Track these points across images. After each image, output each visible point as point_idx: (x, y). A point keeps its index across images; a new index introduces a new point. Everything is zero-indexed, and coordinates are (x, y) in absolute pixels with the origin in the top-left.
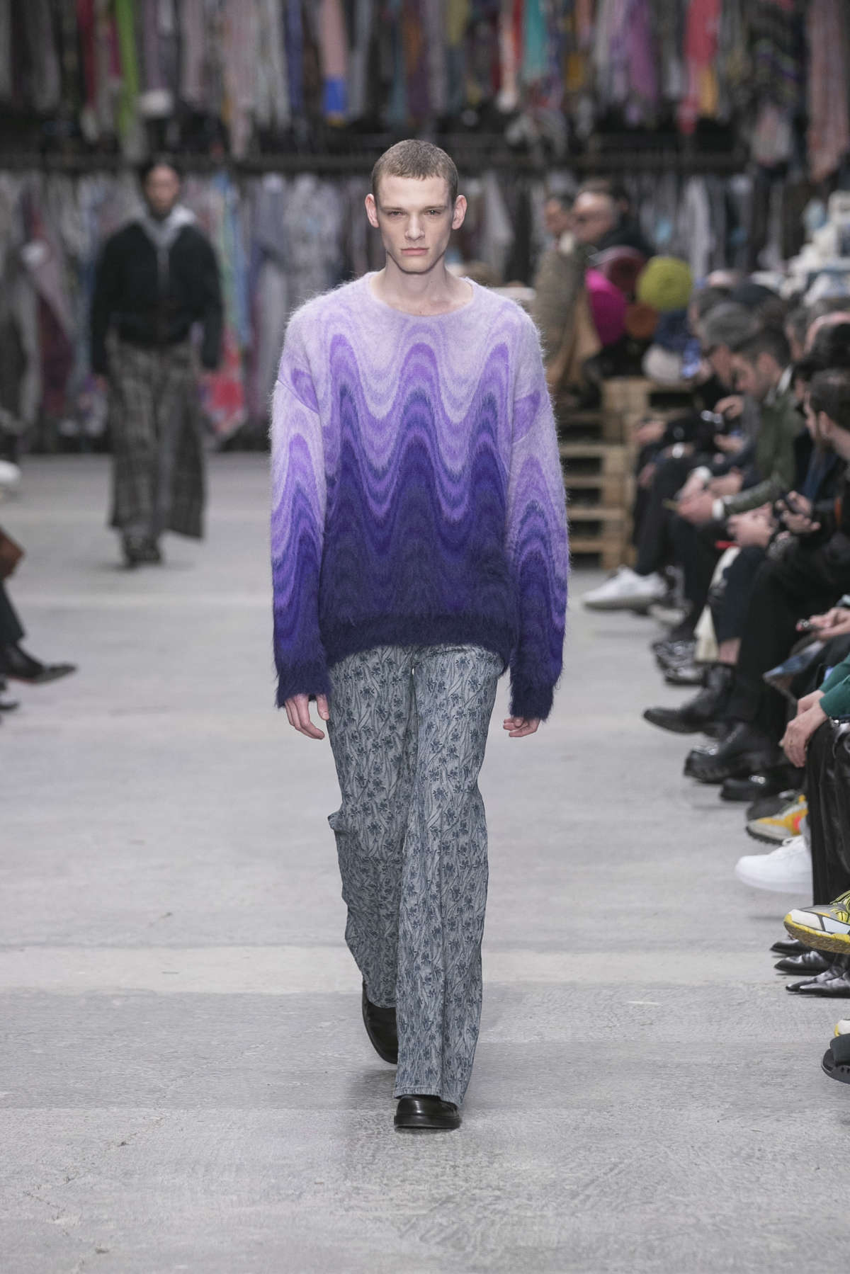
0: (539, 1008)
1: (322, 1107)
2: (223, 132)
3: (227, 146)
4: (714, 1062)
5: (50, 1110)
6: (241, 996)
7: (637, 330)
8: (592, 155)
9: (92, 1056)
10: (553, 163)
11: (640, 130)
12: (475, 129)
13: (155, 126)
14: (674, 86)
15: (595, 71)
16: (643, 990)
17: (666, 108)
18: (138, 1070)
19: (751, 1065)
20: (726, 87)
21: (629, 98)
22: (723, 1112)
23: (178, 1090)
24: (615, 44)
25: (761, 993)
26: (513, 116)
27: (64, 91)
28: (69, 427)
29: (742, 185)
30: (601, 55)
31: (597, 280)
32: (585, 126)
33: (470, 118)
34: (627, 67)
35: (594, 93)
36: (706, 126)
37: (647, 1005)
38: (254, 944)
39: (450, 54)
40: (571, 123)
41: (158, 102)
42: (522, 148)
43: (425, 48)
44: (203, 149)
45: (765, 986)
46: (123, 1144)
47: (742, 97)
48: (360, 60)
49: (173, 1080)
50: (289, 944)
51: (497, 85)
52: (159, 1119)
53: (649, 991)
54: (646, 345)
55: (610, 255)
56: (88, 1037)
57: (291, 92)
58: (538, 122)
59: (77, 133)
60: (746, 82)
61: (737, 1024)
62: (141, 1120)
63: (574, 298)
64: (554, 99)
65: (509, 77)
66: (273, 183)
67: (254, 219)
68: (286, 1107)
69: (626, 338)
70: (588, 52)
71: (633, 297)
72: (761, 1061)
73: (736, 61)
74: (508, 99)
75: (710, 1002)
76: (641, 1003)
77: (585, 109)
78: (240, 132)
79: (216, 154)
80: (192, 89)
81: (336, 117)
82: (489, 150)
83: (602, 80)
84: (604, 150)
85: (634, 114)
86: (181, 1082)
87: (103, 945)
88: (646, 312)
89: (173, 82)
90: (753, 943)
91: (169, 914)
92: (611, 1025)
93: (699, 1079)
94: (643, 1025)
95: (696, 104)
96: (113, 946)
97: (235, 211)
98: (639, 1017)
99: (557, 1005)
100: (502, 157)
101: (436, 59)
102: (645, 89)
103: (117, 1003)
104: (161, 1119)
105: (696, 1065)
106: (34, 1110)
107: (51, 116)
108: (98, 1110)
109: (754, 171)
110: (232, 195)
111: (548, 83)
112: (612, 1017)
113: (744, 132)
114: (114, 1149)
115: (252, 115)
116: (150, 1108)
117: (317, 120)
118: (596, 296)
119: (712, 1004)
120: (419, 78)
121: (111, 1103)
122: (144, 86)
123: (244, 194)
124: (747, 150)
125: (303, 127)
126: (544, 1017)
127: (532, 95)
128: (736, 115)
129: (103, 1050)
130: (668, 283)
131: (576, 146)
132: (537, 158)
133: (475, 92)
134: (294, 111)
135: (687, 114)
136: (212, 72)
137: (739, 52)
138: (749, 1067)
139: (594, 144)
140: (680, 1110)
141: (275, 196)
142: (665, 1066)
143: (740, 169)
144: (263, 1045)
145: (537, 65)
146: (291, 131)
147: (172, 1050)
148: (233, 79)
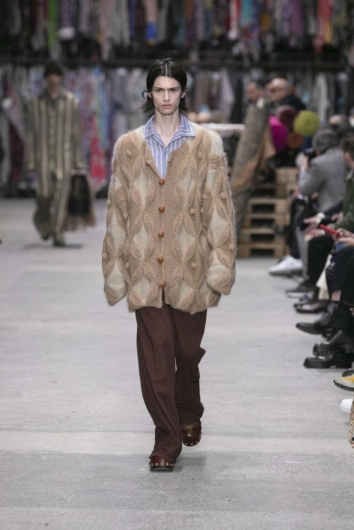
0: (243, 464)
1: (141, 509)
2: (98, 47)
3: (100, 55)
4: (327, 491)
5: (12, 508)
6: (103, 455)
7: (293, 145)
8: (272, 63)
9: (32, 483)
10: (254, 65)
11: (296, 50)
12: (217, 48)
13: (65, 44)
14: (312, 30)
15: (275, 22)
16: (293, 456)
17: (308, 39)
18: (53, 490)
19: (344, 493)
20: (336, 30)
21: (291, 35)
22: (331, 515)
23: (73, 499)
24: (284, 9)
25: (349, 459)
26: (235, 42)
27: (23, 26)
28: (23, 186)
29: (343, 77)
30: (278, 14)
31: (274, 121)
32: (269, 48)
33: (215, 43)
34: (290, 20)
35: (274, 32)
36: (327, 49)
37: (295, 463)
38: (109, 431)
39: (206, 13)
40: (263, 46)
41: (67, 32)
42: (239, 57)
43: (194, 9)
44: (88, 55)
45: (350, 456)
46: (47, 525)
47: (344, 35)
48: (164, 14)
49: (70, 495)
50: (125, 431)
51: (228, 28)
52: (63, 513)
53: (296, 456)
54: (297, 152)
55: (281, 109)
56: (30, 473)
57: (131, 29)
58: (247, 45)
59: (29, 46)
60: (346, 28)
61: (337, 473)
62: (55, 514)
63: (264, 129)
64: (255, 34)
65: (234, 24)
66: (122, 72)
67: (112, 89)
68: (124, 508)
69: (288, 148)
70: (271, 13)
71: (291, 129)
72: (349, 491)
73: (342, 19)
74: (233, 34)
75: (324, 463)
76: (292, 462)
77: (269, 40)
78: (106, 48)
79: (94, 58)
80: (84, 27)
81: (152, 41)
82: (224, 58)
83: (278, 26)
84: (278, 59)
85: (293, 43)
86: (74, 495)
87: (37, 430)
88: (297, 136)
89: (75, 23)
90: (345, 435)
92: (277, 472)
93: (319, 499)
94: (292, 473)
95: (322, 38)
96: (43, 431)
97: (103, 85)
98: (291, 469)
99: (253, 463)
100: (230, 61)
101: (200, 15)
102: (298, 30)
103: (44, 458)
104: (65, 513)
105: (318, 492)
106: (4, 508)
107: (16, 39)
108: (35, 509)
109: (349, 70)
110: (102, 78)
111: (252, 27)
112: (278, 469)
113: (345, 52)
114: (42, 527)
115: (111, 40)
116: (59, 508)
117: (143, 43)
118: (274, 129)
119: (325, 464)
120: (192, 25)
121: (41, 505)
122: (60, 25)
123: (107, 77)
124: (346, 60)
125: (136, 46)
126: (246, 468)
127: (245, 32)
128: (341, 44)
129: (38, 480)
130: (308, 123)
131: (264, 56)
132: (246, 63)
133: (218, 30)
134: (132, 38)
135: (318, 43)
136: (93, 19)
137: (343, 14)
138: (343, 494)
139: (274, 56)
140: (310, 513)
141: (123, 78)
142: (303, 493)
143: (342, 70)
144: (113, 479)
145: (247, 20)
146: (131, 48)
147: (70, 480)
148: (103, 22)
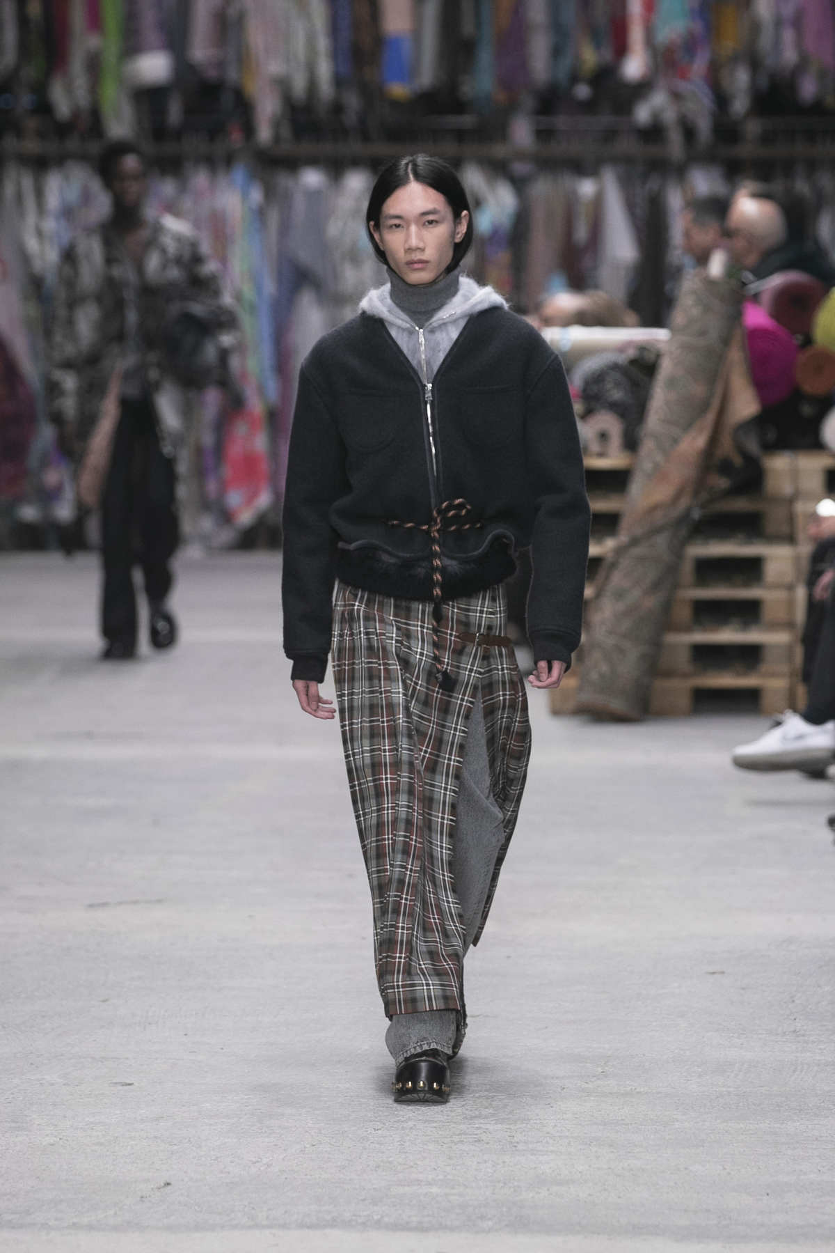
2: (244, 107)
3: (249, 130)
7: (812, 385)
8: (746, 150)
10: (696, 155)
11: (817, 108)
12: (589, 107)
13: (147, 98)
15: (756, 27)
21: (801, 67)
26: (641, 89)
27: (24, 48)
28: (29, 513)
30: (764, 5)
31: (757, 317)
32: (740, 105)
33: (583, 91)
34: (797, 23)
35: (755, 63)
38: (284, 1226)
40: (722, 100)
41: (154, 67)
42: (654, 133)
44: (215, 132)
48: (431, 10)
51: (621, 49)
54: (825, 404)
57: (335, 54)
58: (676, 96)
59: (44, 108)
63: (726, 341)
64: (699, 66)
65: (636, 35)
66: (312, 178)
67: (285, 228)
69: (797, 395)
71: (808, 341)
74: (634, 67)
77: (740, 80)
78: (267, 108)
79: (234, 139)
80: (201, 51)
81: (399, 90)
82: (610, 135)
83: (765, 41)
84: (767, 139)
85: (808, 89)
87: (75, 1226)
88: (825, 359)
89: (176, 40)
91: (168, 1184)
96: (90, 1227)
97: (257, 218)
100: (627, 145)
101: (537, 11)
102: (823, 52)
107: (7, 84)
110: (256, 195)
111: (690, 45)
115: (283, 85)
117: (372, 93)
118: (755, 335)
120: (513, 41)
122: (132, 47)
123: (270, 192)
125: (353, 101)
127: (666, 61)
131: (726, 131)
132: (675, 146)
133: (590, 57)
134: (339, 81)
136: (229, 24)
139: (753, 128)
141: (314, 196)
145: (675, 24)
146: (338, 108)
148: (257, 37)
